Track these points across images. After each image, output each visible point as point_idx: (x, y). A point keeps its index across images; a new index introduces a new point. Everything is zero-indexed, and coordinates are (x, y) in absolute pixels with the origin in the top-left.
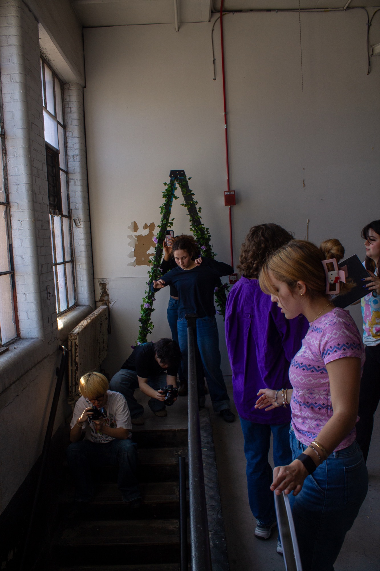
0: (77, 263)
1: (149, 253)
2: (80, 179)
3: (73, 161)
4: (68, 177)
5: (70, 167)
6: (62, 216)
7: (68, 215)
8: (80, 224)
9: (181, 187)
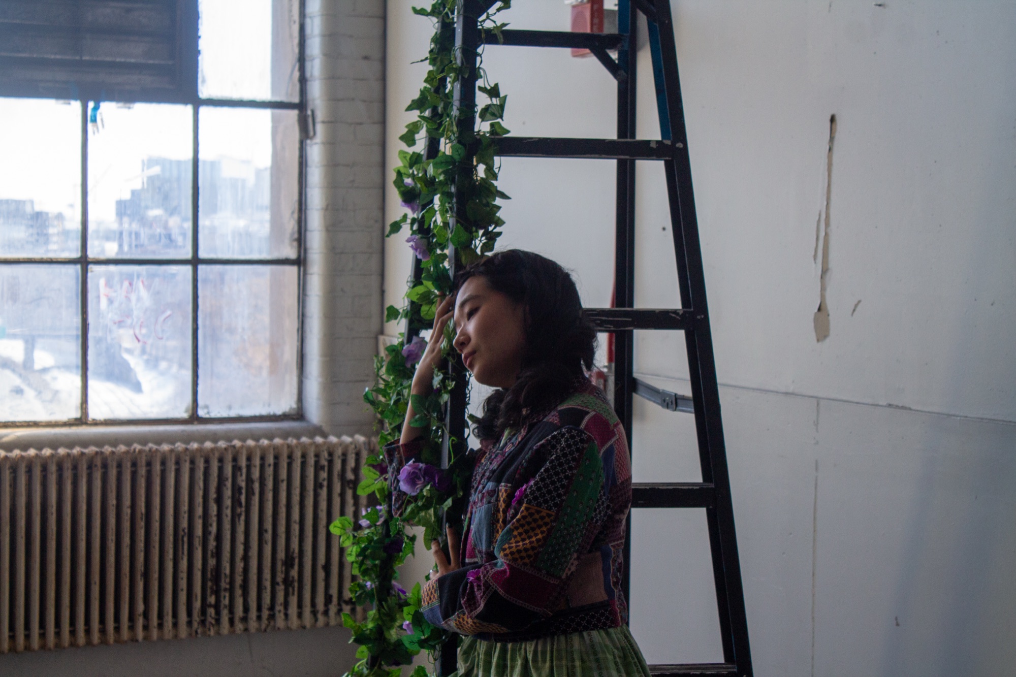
6: (197, 102)
7: (296, 100)
8: (315, 134)
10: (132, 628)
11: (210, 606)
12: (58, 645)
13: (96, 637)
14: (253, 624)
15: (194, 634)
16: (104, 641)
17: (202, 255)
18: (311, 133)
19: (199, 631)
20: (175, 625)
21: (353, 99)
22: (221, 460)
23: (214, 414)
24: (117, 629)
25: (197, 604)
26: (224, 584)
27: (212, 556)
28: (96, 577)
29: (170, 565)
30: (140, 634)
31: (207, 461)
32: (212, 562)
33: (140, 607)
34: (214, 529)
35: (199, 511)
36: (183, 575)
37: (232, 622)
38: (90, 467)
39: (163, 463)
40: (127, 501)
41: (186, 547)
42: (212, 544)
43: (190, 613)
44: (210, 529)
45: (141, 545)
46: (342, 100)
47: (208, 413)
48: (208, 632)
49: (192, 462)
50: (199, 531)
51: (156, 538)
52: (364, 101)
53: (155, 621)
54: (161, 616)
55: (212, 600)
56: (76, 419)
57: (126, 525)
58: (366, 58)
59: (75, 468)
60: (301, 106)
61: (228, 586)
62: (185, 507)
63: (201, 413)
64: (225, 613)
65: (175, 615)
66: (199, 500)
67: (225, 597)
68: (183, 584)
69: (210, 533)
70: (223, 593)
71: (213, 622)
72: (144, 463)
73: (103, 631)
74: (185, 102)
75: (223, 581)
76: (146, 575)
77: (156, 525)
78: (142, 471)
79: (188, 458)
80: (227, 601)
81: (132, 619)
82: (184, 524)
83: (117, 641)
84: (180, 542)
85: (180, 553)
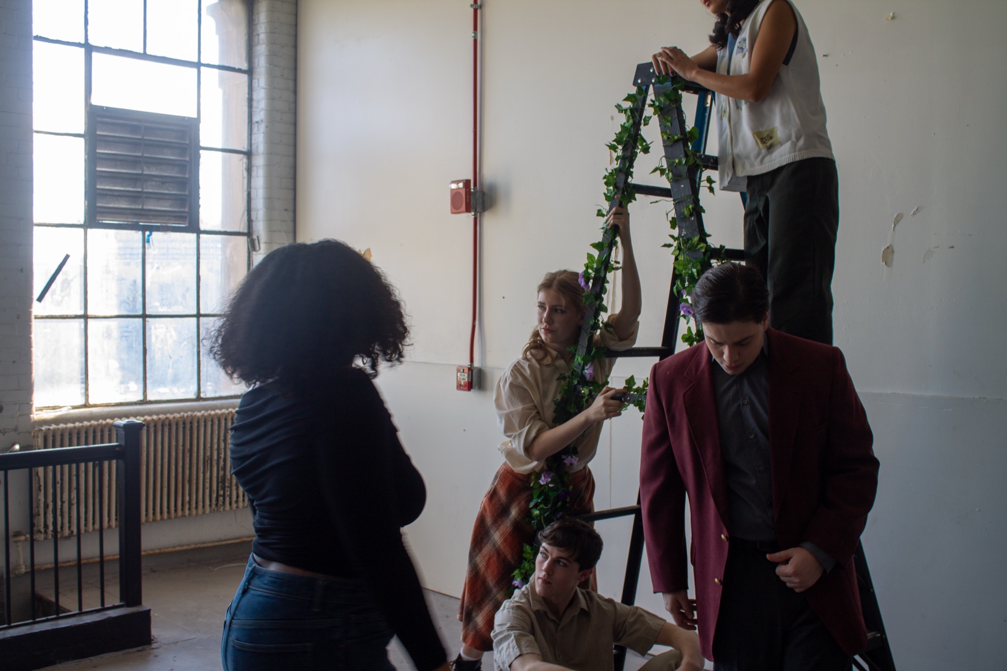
2: (263, 165)
4: (251, 162)
5: (254, 144)
6: (199, 232)
7: (246, 231)
8: (260, 248)
9: (659, 116)
10: (183, 509)
11: (221, 496)
12: (154, 520)
13: (165, 515)
14: (241, 504)
15: (213, 511)
16: (169, 518)
17: (202, 312)
18: (258, 248)
19: (215, 509)
20: (204, 506)
21: (280, 231)
22: (226, 420)
23: (209, 395)
24: (176, 510)
25: (214, 495)
26: (227, 484)
27: (222, 470)
28: (166, 484)
29: (201, 476)
30: (187, 512)
31: (219, 420)
32: (221, 473)
33: (187, 499)
34: (222, 456)
35: (216, 446)
36: (208, 480)
37: (230, 504)
38: (163, 426)
39: (198, 422)
40: (181, 443)
41: (209, 466)
42: (222, 463)
43: (211, 501)
44: (221, 455)
45: (187, 466)
46: (275, 231)
47: (205, 395)
48: (219, 510)
49: (212, 421)
50: (215, 457)
51: (195, 462)
52: (285, 232)
53: (194, 505)
54: (197, 503)
55: (221, 492)
56: (141, 401)
57: (180, 455)
58: (286, 210)
59: (155, 426)
60: (249, 234)
61: (229, 485)
62: (209, 445)
63: (202, 395)
64: (227, 499)
65: (204, 502)
66: (216, 440)
67: (227, 491)
68: (208, 485)
69: (221, 458)
70: (227, 489)
71: (222, 504)
72: (189, 422)
73: (169, 512)
74: (193, 232)
75: (227, 482)
76: (190, 481)
77: (195, 455)
78: (188, 427)
79: (210, 419)
80: (228, 493)
81: (183, 505)
82: (208, 454)
83: (176, 517)
84: (206, 464)
85: (206, 469)
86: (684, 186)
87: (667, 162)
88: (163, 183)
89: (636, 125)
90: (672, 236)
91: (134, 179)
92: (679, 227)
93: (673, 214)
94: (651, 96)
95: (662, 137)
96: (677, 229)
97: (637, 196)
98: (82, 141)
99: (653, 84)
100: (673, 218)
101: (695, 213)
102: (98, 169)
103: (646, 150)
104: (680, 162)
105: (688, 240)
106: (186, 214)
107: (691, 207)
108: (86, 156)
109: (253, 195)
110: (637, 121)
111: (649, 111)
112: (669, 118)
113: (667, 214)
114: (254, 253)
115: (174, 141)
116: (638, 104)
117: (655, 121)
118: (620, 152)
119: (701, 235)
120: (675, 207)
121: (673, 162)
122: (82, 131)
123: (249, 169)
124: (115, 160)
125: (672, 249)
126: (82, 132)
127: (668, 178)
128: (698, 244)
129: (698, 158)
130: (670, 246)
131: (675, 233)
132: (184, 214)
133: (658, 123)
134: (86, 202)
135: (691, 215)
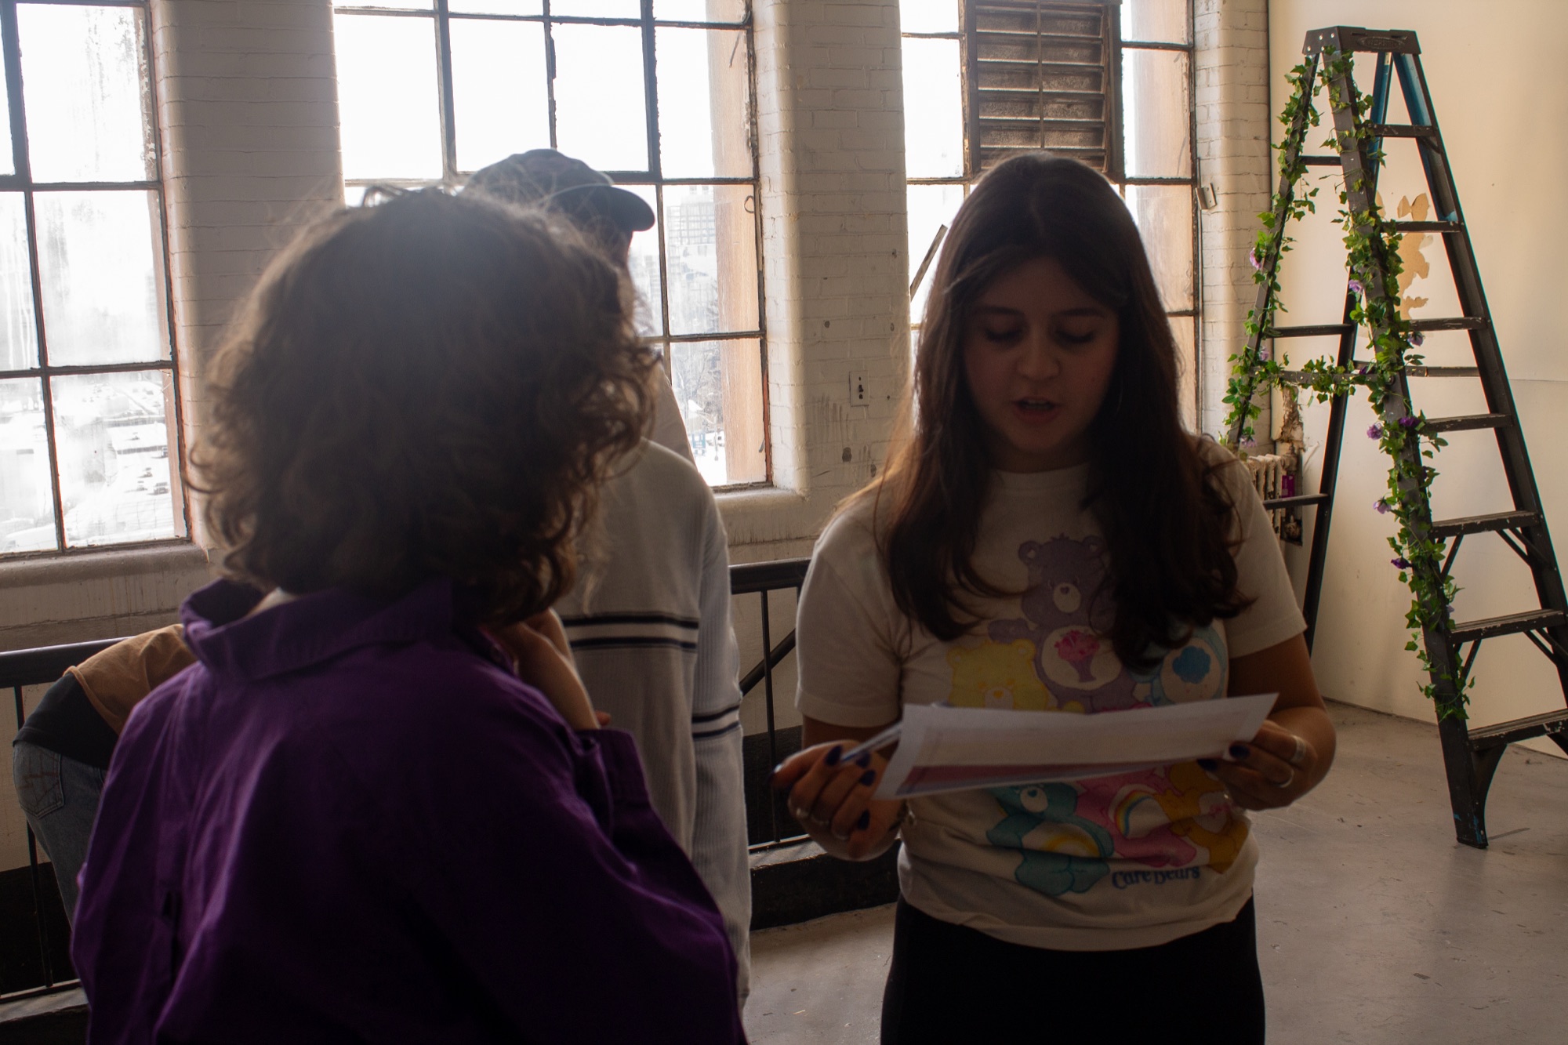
0: (1207, 320)
1: (1408, 297)
2: (1220, 66)
3: (1207, 12)
4: (1195, 63)
5: (1200, 32)
6: (1123, 181)
7: (1187, 176)
8: (1216, 204)
9: (1329, 86)
18: (1212, 203)
21: (1248, 173)
46: (1240, 175)
52: (1256, 175)
60: (1194, 181)
86: (1355, 159)
87: (1338, 134)
88: (1069, 105)
89: (1307, 96)
90: (1341, 212)
91: (1030, 102)
92: (1349, 201)
93: (1343, 188)
94: (1321, 67)
95: (1331, 104)
96: (1347, 202)
97: (1308, 167)
98: (955, 44)
99: (1323, 53)
100: (1342, 193)
101: (1364, 188)
102: (980, 89)
103: (1316, 123)
104: (1350, 134)
105: (1358, 214)
106: (1103, 154)
107: (1360, 181)
108: (964, 68)
109: (1200, 116)
110: (1307, 91)
111: (1318, 81)
112: (1338, 89)
113: (1336, 188)
114: (1204, 211)
115: (1082, 36)
116: (1307, 74)
117: (1325, 91)
118: (1290, 125)
119: (1370, 209)
120: (1346, 179)
121: (1343, 134)
122: (954, 27)
123: (1192, 75)
124: (1001, 72)
125: (1343, 224)
126: (955, 29)
127: (1338, 150)
128: (1368, 219)
129: (1370, 129)
130: (1340, 221)
131: (1346, 207)
132: (1100, 154)
133: (1328, 95)
134: (966, 142)
135: (1361, 189)
